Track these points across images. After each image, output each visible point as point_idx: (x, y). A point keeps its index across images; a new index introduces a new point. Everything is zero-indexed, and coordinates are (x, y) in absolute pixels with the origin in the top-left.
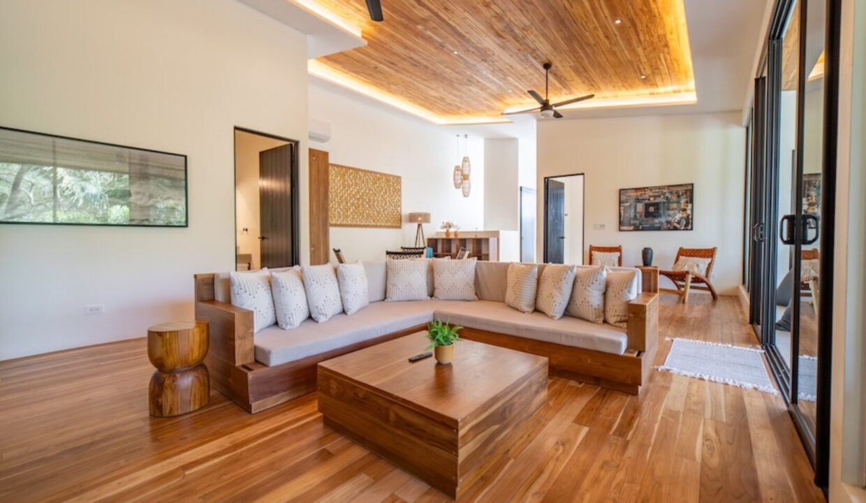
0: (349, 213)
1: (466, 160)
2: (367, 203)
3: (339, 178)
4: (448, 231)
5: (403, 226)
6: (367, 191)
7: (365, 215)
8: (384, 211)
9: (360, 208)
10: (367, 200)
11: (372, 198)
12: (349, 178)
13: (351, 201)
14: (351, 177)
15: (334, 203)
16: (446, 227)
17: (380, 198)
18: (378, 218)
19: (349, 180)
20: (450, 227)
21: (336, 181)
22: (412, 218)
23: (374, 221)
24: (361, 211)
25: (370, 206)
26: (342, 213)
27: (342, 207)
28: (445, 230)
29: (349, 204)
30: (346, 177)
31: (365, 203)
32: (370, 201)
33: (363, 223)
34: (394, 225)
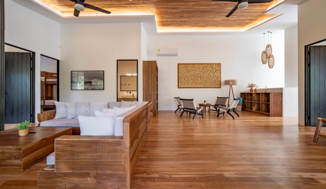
0: (190, 83)
1: (269, 46)
2: (199, 78)
3: (184, 69)
4: (251, 88)
5: (222, 87)
6: (199, 73)
7: (198, 83)
8: (209, 80)
9: (196, 80)
10: (199, 76)
11: (202, 75)
12: (190, 68)
13: (191, 77)
14: (191, 68)
15: (182, 79)
16: (250, 87)
17: (207, 75)
18: (206, 84)
19: (189, 69)
20: (252, 86)
21: (183, 70)
22: (227, 83)
23: (203, 85)
24: (196, 81)
25: (201, 79)
26: (186, 83)
27: (186, 80)
28: (250, 88)
29: (190, 79)
30: (188, 68)
31: (198, 78)
32: (201, 76)
33: (197, 86)
34: (216, 86)
